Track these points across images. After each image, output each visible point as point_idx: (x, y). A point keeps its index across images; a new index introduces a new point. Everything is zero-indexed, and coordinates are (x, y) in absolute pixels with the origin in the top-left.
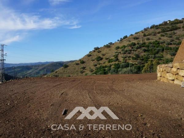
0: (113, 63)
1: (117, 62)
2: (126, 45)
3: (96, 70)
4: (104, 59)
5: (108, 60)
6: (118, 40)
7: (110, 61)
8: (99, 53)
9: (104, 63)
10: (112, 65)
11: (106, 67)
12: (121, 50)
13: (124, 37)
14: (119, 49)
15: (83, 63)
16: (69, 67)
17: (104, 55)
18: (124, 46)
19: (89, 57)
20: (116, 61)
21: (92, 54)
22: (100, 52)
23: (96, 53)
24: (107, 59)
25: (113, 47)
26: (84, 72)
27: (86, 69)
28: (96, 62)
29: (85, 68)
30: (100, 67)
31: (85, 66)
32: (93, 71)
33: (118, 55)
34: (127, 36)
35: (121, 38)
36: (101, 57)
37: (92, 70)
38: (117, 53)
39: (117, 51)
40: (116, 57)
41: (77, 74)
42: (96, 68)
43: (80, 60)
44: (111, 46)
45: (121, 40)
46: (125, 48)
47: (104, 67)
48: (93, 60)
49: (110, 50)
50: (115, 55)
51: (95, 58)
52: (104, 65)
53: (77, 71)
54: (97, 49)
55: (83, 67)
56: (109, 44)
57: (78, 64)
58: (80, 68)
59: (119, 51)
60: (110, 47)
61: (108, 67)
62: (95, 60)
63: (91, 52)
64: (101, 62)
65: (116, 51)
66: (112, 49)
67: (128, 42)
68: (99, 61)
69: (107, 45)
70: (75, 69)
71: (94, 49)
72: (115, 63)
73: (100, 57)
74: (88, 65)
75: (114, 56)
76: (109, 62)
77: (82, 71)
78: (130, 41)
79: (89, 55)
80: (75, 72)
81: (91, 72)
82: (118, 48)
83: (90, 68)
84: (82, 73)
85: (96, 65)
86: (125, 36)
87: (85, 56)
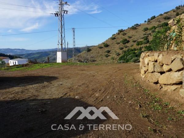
0: (143, 45)
1: (148, 45)
2: (156, 26)
3: (123, 53)
4: (130, 42)
5: (136, 42)
6: (145, 21)
7: (139, 43)
8: (124, 35)
9: (132, 46)
10: (142, 48)
11: (136, 50)
12: (151, 31)
13: (151, 18)
14: (148, 31)
15: (107, 47)
16: (91, 51)
17: (130, 37)
18: (155, 27)
19: (113, 40)
20: (147, 43)
21: (116, 37)
22: (126, 34)
23: (121, 35)
24: (134, 41)
25: (140, 29)
26: (109, 56)
27: (111, 52)
28: (122, 45)
29: (109, 51)
30: (128, 50)
31: (109, 50)
32: (120, 55)
33: (148, 37)
34: (155, 16)
35: (149, 19)
36: (128, 39)
37: (118, 53)
38: (146, 34)
39: (146, 32)
40: (146, 38)
41: (101, 58)
42: (123, 51)
43: (104, 43)
44: (137, 27)
45: (149, 21)
46: (155, 29)
47: (132, 50)
48: (118, 43)
49: (137, 32)
50: (143, 36)
51: (121, 41)
52: (133, 48)
53: (101, 55)
54: (121, 31)
55: (108, 51)
56: (135, 25)
57: (102, 48)
58: (104, 51)
59: (149, 33)
60: (136, 29)
61: (137, 50)
62: (121, 43)
63: (115, 35)
64: (127, 45)
65: (144, 33)
66: (139, 31)
67: (158, 22)
68: (125, 43)
69: (133, 26)
70: (99, 53)
71: (117, 32)
72: (145, 45)
73: (126, 40)
74: (113, 48)
75: (143, 38)
76: (138, 45)
77: (107, 55)
78: (160, 22)
79: (113, 38)
80: (99, 55)
81: (117, 55)
82: (146, 29)
83: (116, 52)
84: (107, 57)
85: (122, 49)
86: (153, 17)
87: (109, 39)
